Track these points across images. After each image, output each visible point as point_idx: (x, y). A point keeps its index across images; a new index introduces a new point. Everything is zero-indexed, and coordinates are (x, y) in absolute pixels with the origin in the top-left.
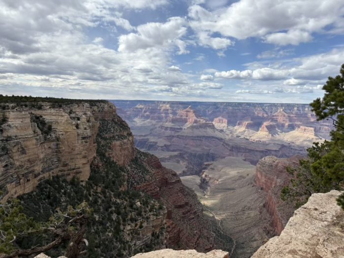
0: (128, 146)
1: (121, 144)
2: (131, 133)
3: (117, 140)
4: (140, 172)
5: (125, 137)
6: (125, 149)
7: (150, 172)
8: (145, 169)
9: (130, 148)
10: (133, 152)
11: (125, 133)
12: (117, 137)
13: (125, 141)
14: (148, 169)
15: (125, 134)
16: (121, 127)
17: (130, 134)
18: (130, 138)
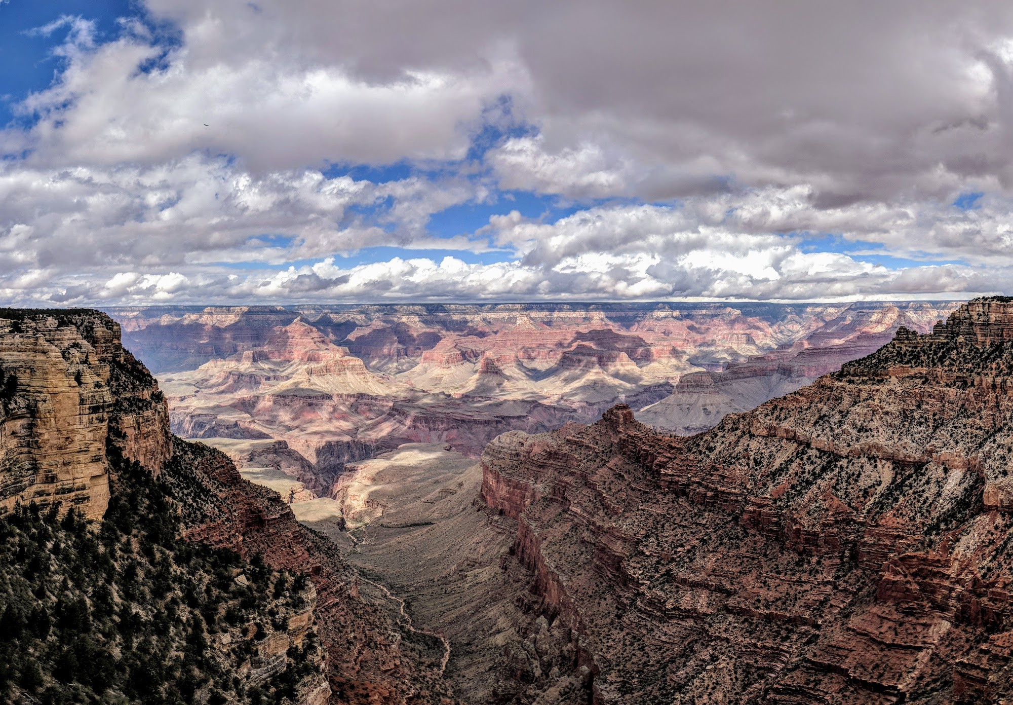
0: (155, 428)
1: (138, 424)
2: (161, 392)
3: (126, 412)
4: (186, 495)
5: (147, 405)
6: (147, 436)
7: (215, 496)
8: (199, 485)
9: (159, 431)
10: (166, 442)
11: (145, 392)
12: (126, 404)
13: (148, 413)
14: (209, 486)
15: (146, 394)
16: (135, 377)
17: (158, 397)
18: (160, 406)
